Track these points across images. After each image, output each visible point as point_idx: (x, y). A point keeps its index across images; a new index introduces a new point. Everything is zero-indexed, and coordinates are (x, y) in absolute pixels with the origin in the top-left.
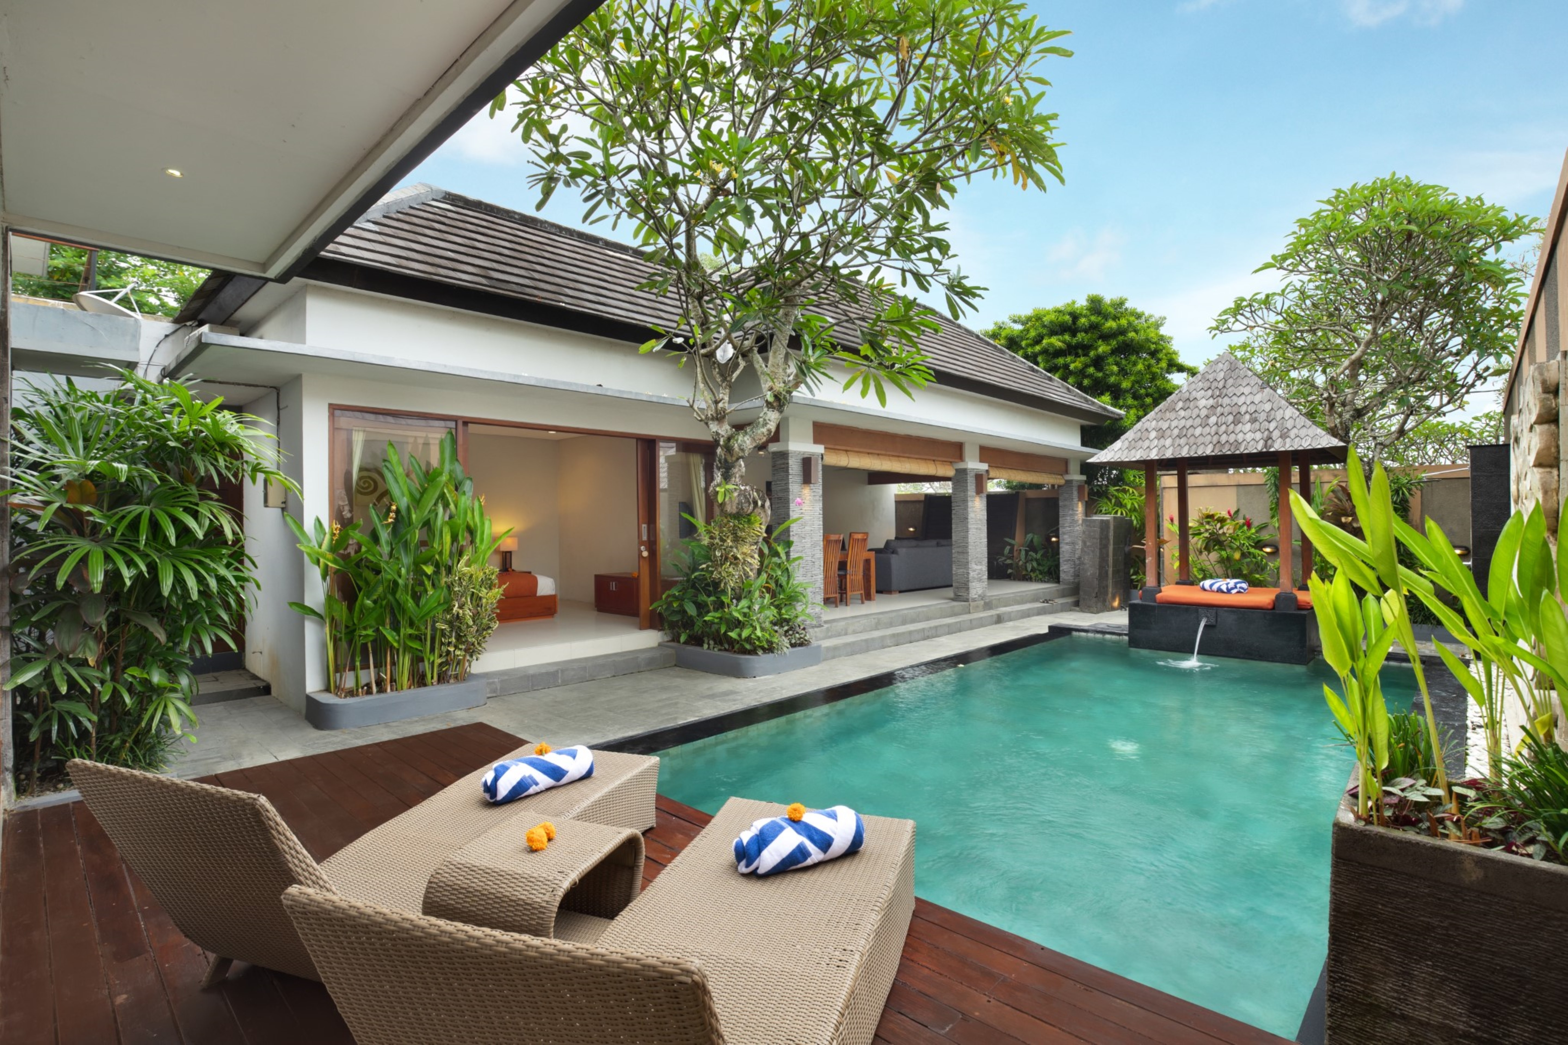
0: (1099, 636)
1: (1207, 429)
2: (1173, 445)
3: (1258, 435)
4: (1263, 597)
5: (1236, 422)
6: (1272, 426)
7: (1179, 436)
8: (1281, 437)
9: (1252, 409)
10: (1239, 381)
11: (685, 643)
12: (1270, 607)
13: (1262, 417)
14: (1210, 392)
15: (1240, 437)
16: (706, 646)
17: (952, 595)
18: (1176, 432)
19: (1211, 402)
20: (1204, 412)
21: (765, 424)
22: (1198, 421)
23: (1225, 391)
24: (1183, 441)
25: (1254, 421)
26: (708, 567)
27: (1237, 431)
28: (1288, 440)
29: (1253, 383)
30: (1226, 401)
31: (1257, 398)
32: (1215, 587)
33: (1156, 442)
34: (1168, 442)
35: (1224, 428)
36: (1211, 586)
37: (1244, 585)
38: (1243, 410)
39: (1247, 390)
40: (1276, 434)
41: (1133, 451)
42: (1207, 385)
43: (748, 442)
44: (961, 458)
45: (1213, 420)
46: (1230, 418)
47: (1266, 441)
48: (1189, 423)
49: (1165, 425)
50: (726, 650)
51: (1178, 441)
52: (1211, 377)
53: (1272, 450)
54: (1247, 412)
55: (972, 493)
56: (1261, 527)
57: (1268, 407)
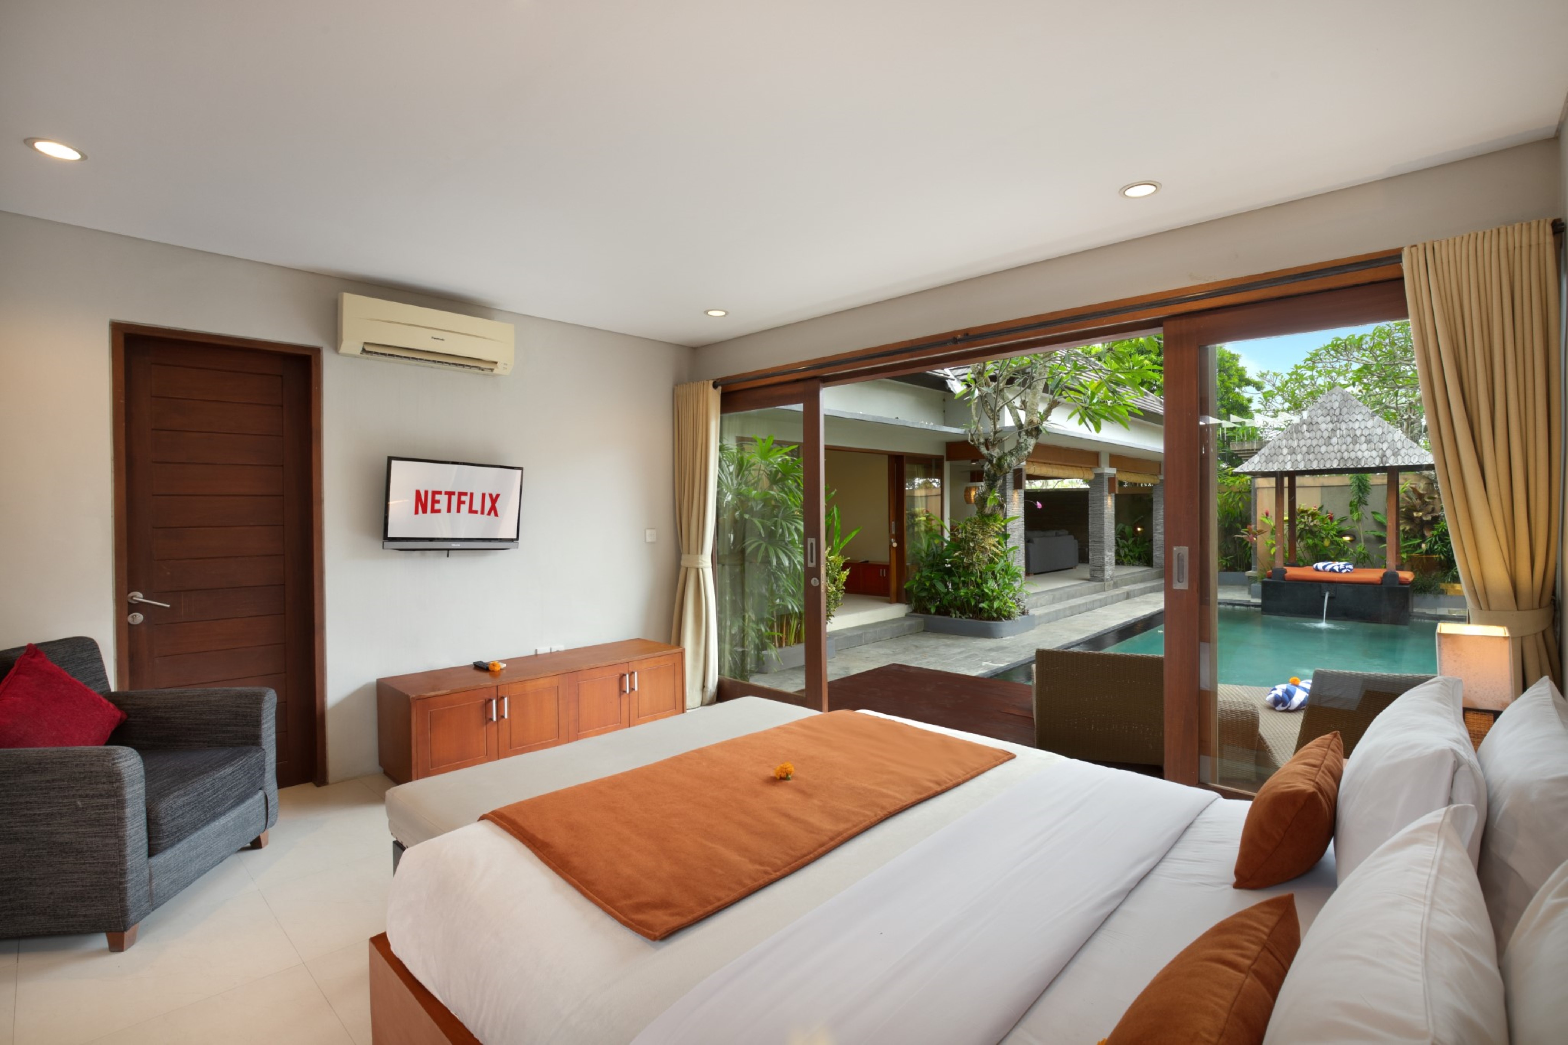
0: (1230, 607)
1: (1331, 448)
2: (1304, 460)
3: (1374, 453)
4: (1374, 575)
5: (1355, 442)
6: (1385, 446)
7: (1308, 453)
8: (1393, 455)
9: (1366, 432)
10: (1352, 410)
11: (935, 614)
12: (1380, 582)
13: (1376, 439)
14: (1329, 418)
15: (1360, 454)
16: (954, 616)
17: (1088, 576)
18: (1305, 449)
19: (1331, 426)
20: (1326, 434)
21: (1027, 448)
22: (1321, 441)
23: (1341, 417)
24: (1312, 457)
25: (1368, 442)
26: (961, 554)
27: (1356, 449)
28: (1399, 457)
29: (1364, 412)
30: (1343, 426)
31: (1370, 424)
32: (1328, 568)
33: (1289, 457)
34: (1299, 457)
35: (1344, 447)
36: (1324, 567)
37: (1351, 567)
38: (1358, 433)
39: (1360, 417)
40: (1389, 453)
41: (1271, 464)
42: (1325, 412)
43: (1014, 462)
44: (1098, 464)
45: (1334, 440)
46: (1349, 440)
47: (1382, 458)
48: (1315, 442)
49: (1295, 444)
50: (970, 618)
51: (1307, 457)
52: (1328, 406)
53: (1387, 465)
54: (1362, 435)
55: (1106, 493)
56: (1342, 520)
57: (1379, 431)
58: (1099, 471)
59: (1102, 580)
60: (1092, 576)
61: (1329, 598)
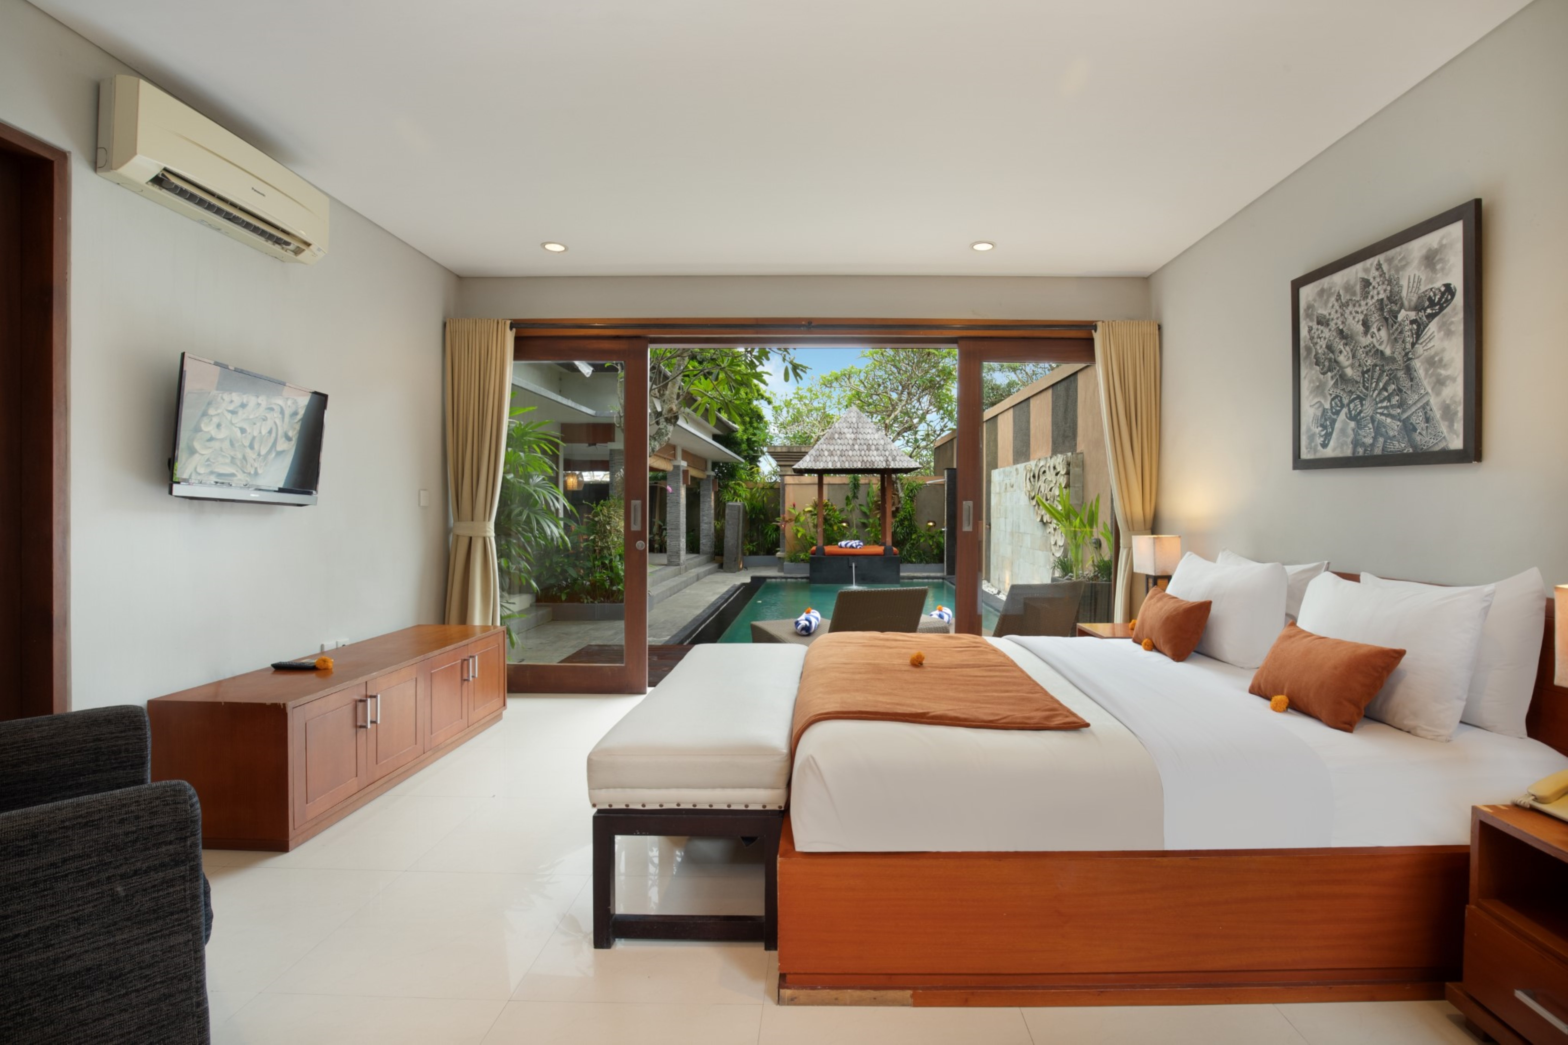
0: (784, 580)
1: (855, 453)
2: (839, 461)
3: (882, 458)
4: (879, 549)
5: (869, 449)
6: (887, 453)
7: (841, 456)
8: (893, 460)
9: (875, 443)
10: (865, 425)
11: (565, 601)
12: (883, 554)
13: (881, 448)
14: (851, 430)
15: (873, 458)
16: (586, 601)
17: (665, 561)
18: (839, 452)
19: (853, 436)
20: (851, 442)
21: (667, 434)
22: (849, 447)
23: (859, 430)
24: (844, 458)
25: (877, 450)
26: (595, 538)
27: (871, 455)
28: (896, 462)
29: (872, 427)
30: (860, 436)
31: (876, 436)
32: (849, 545)
33: (829, 458)
34: (836, 458)
35: (863, 453)
36: (846, 545)
37: (861, 544)
38: (870, 442)
39: (870, 431)
40: (890, 458)
41: (818, 463)
42: (848, 425)
43: (657, 446)
44: (675, 457)
45: (856, 447)
46: (865, 447)
47: (886, 462)
48: (844, 448)
49: (832, 448)
50: (601, 602)
51: (841, 458)
52: (849, 420)
53: (890, 467)
54: (873, 444)
55: (681, 484)
56: (842, 511)
57: (882, 442)
58: (676, 463)
59: (678, 565)
60: (669, 560)
61: (856, 567)
